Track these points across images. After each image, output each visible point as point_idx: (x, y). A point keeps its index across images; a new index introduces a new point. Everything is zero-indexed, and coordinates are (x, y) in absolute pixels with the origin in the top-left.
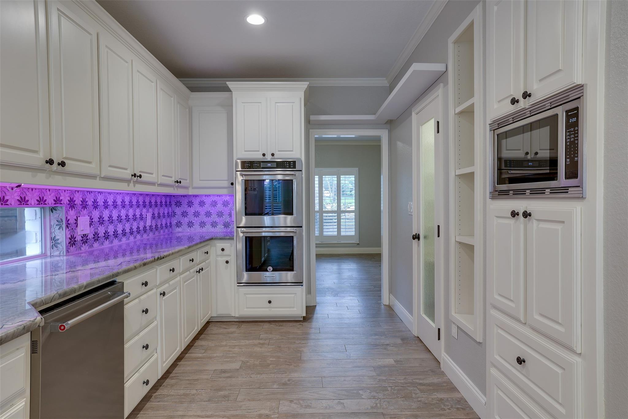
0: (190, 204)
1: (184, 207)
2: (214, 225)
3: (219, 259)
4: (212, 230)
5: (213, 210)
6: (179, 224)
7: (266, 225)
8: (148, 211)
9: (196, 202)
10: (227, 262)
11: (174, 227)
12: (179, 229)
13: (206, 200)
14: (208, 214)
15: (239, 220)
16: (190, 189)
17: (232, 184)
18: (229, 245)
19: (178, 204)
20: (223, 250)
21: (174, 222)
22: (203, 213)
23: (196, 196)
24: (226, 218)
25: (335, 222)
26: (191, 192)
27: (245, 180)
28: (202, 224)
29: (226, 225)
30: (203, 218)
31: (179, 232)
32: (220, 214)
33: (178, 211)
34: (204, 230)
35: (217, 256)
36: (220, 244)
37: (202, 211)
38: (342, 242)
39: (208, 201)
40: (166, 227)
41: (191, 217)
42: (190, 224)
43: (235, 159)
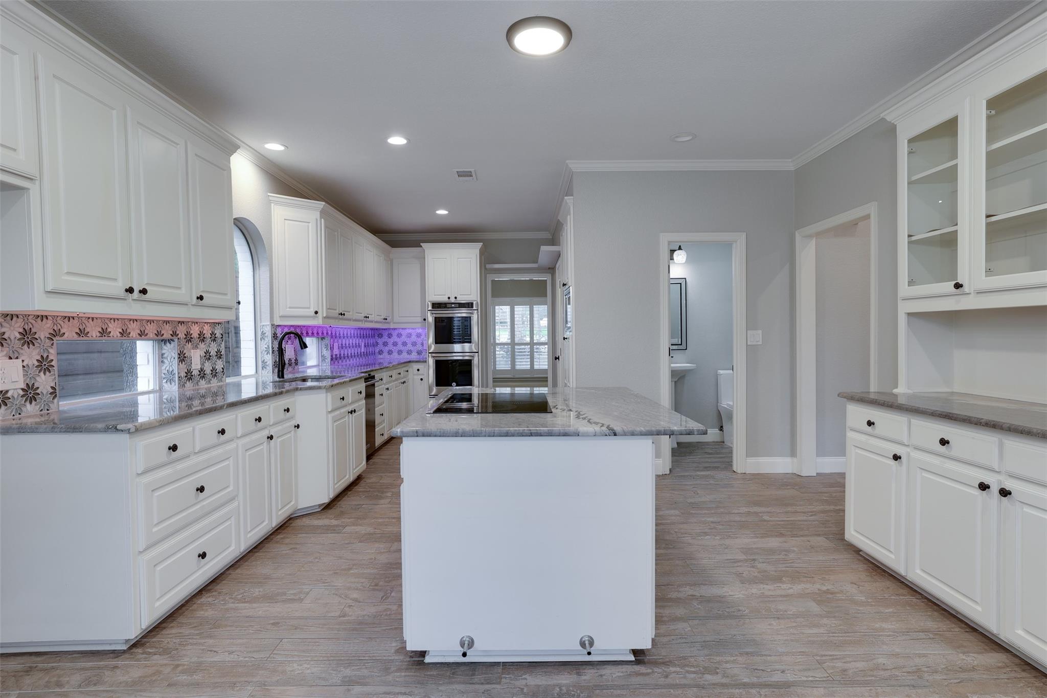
0: (390, 336)
1: (385, 339)
2: (409, 352)
3: (415, 377)
4: (408, 356)
5: (408, 341)
6: (381, 352)
7: (455, 351)
8: (362, 341)
9: (395, 334)
10: (422, 379)
11: (377, 354)
12: (381, 356)
13: (403, 332)
14: (405, 344)
15: (429, 347)
16: (391, 324)
17: (425, 320)
18: (423, 366)
19: (380, 336)
20: (418, 370)
21: (377, 351)
22: (400, 343)
23: (395, 329)
24: (419, 347)
25: (528, 355)
26: (392, 326)
27: (435, 318)
28: (400, 352)
29: (419, 353)
30: (400, 347)
31: (381, 359)
32: (414, 344)
33: (380, 341)
34: (401, 356)
35: (414, 375)
36: (416, 366)
37: (399, 341)
38: (535, 376)
39: (404, 333)
40: (372, 354)
41: (390, 347)
42: (390, 352)
43: (427, 301)
